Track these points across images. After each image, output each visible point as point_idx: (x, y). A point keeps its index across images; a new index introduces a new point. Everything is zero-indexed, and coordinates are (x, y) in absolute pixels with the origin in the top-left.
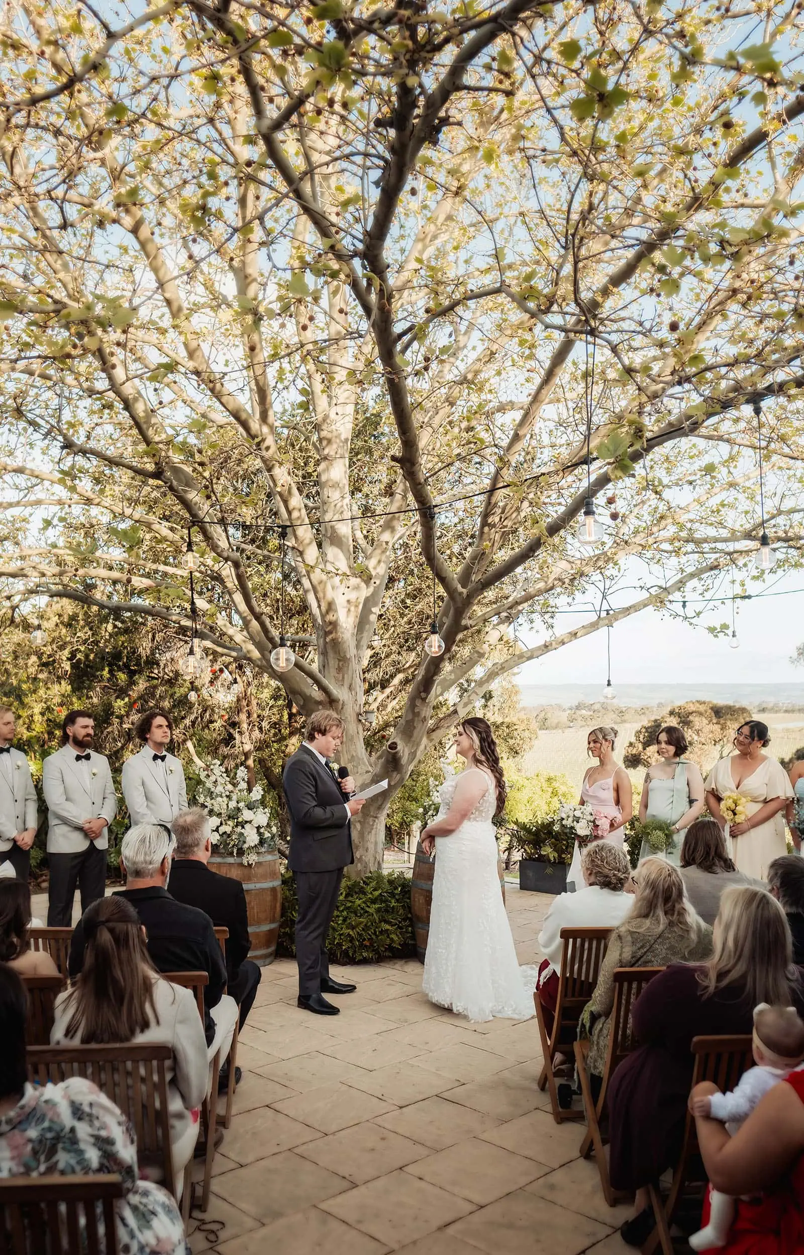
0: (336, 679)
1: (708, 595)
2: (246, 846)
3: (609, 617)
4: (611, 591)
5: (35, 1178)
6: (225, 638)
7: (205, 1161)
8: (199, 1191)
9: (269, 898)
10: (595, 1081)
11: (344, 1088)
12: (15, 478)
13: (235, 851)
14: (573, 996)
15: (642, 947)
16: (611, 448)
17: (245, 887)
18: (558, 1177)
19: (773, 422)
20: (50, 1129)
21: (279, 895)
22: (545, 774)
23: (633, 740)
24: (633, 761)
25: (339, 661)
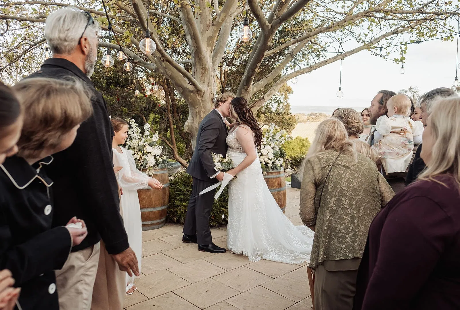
0: (201, 79)
2: (148, 166)
3: (342, 55)
4: (345, 40)
13: (142, 168)
21: (167, 192)
25: (203, 69)
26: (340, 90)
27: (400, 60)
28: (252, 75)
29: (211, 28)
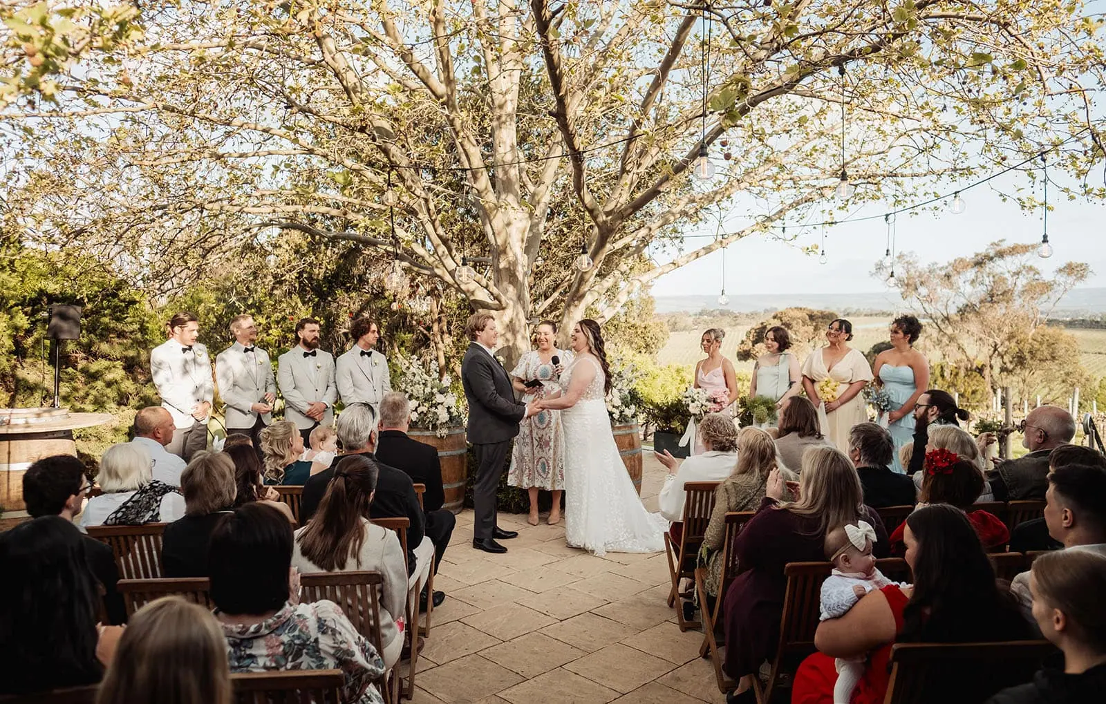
1: (803, 222)
2: (439, 422)
3: (722, 240)
5: (282, 673)
6: (420, 260)
7: (409, 663)
8: (406, 684)
9: (457, 462)
10: (711, 601)
11: (517, 606)
12: (251, 134)
13: (430, 426)
14: (694, 534)
15: (744, 498)
16: (722, 102)
17: (440, 454)
18: (683, 672)
19: (855, 81)
20: (298, 637)
21: (465, 460)
22: (675, 365)
23: (744, 338)
24: (744, 355)
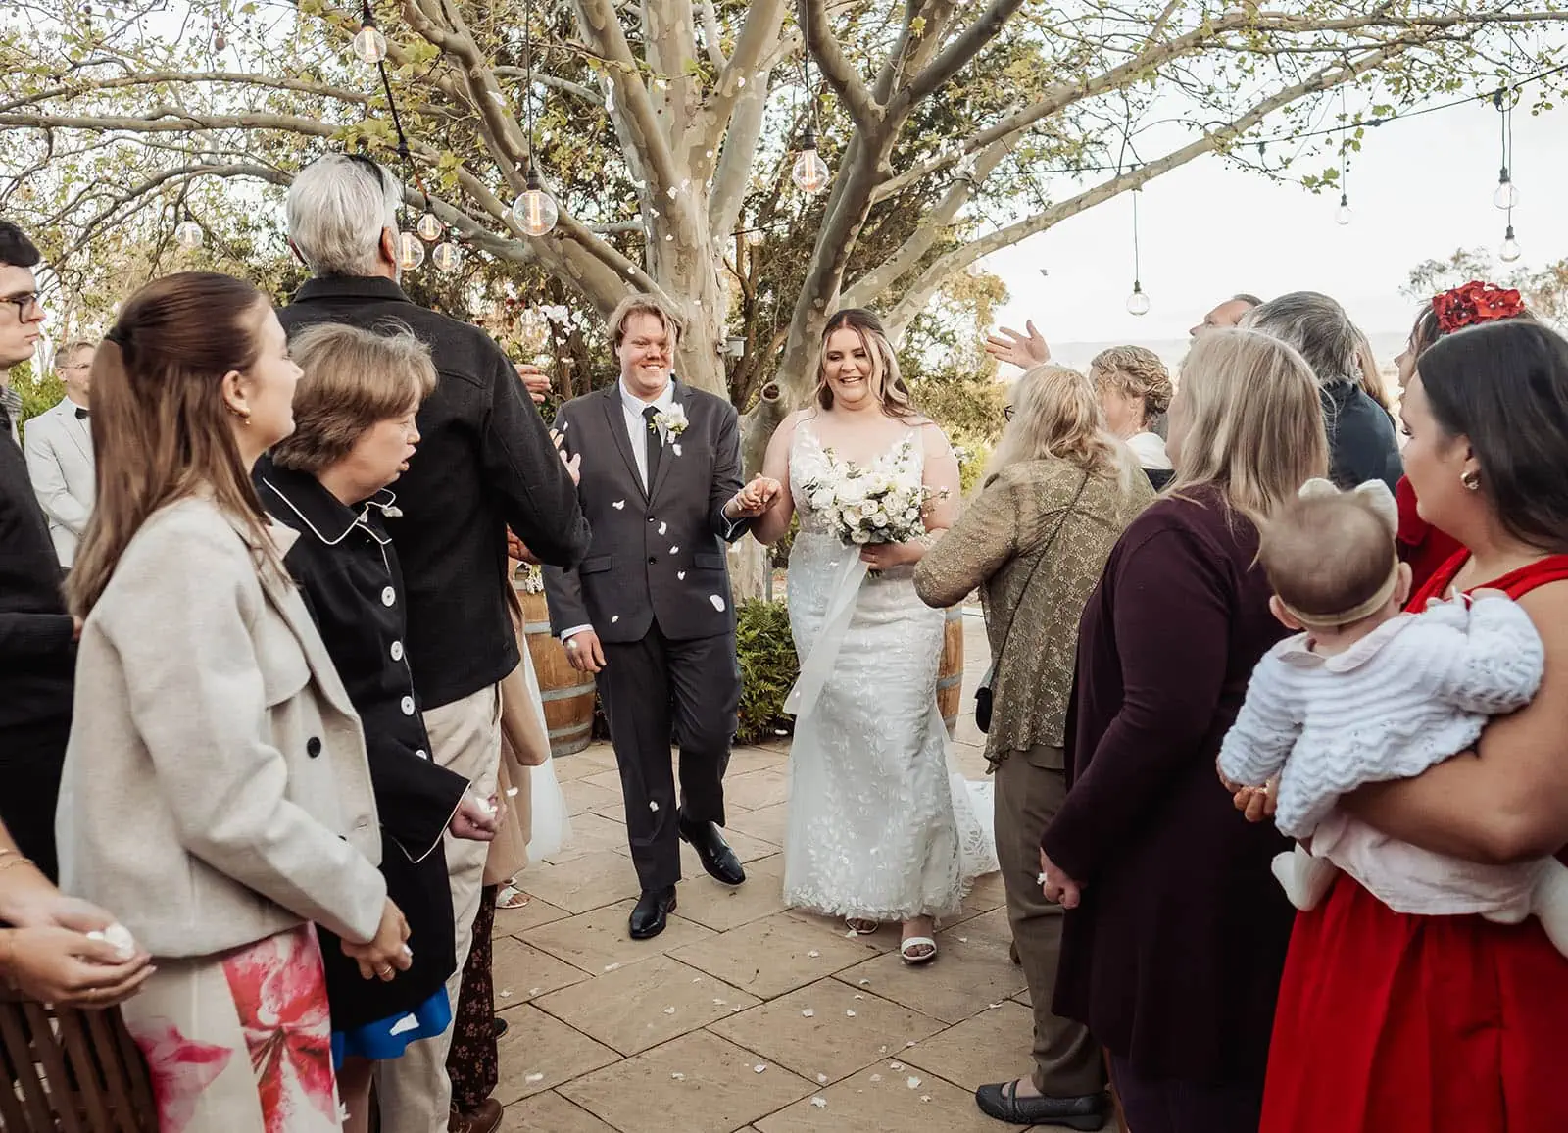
0: (676, 283)
3: (1135, 175)
25: (680, 253)
26: (1137, 290)
27: (1321, 180)
28: (836, 264)
29: (700, 117)
